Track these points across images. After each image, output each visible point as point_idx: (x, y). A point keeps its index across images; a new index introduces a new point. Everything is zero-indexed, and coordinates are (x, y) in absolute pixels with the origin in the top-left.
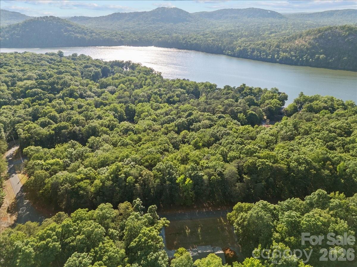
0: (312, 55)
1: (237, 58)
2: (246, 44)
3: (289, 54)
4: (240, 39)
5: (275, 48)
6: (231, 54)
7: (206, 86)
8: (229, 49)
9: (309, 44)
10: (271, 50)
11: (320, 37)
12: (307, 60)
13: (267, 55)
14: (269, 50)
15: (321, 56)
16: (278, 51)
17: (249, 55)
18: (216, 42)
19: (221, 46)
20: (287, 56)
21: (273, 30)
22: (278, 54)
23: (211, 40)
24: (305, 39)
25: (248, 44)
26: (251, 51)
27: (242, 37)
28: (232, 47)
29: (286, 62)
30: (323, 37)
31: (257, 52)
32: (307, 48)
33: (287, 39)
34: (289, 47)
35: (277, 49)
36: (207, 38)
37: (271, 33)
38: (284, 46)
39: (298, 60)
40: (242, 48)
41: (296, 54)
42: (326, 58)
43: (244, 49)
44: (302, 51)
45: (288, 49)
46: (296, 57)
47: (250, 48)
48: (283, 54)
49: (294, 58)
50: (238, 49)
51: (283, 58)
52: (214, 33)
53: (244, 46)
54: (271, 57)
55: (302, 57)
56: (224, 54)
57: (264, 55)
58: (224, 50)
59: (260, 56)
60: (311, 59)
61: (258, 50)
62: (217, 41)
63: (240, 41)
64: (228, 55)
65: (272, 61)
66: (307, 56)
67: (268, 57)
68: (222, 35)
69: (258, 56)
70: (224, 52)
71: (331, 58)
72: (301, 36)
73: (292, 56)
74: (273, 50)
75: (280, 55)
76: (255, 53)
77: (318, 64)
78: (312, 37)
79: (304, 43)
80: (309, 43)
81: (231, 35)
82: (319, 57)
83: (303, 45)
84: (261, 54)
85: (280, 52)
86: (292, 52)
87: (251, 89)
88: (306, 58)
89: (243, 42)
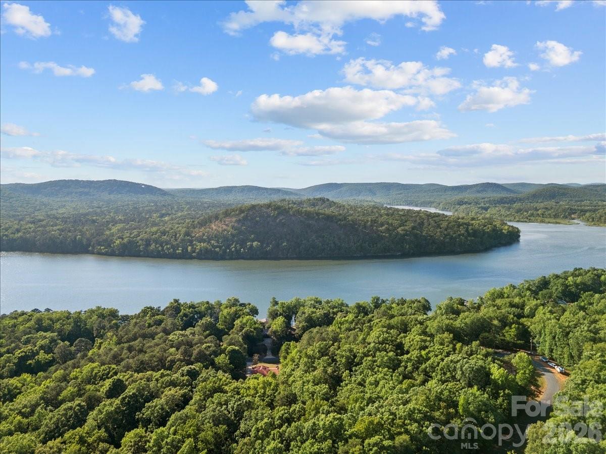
0: (243, 243)
1: (121, 257)
2: (131, 234)
3: (209, 244)
4: (113, 225)
5: (185, 237)
6: (107, 252)
7: (102, 316)
8: (99, 244)
9: (232, 229)
10: (179, 240)
11: (245, 218)
12: (237, 251)
13: (175, 248)
14: (176, 240)
15: (255, 244)
16: (191, 242)
17: (141, 251)
18: (70, 234)
19: (82, 239)
20: (207, 248)
21: (164, 212)
22: (192, 245)
23: (55, 231)
24: (225, 222)
25: (136, 233)
26: (144, 243)
27: (116, 223)
28: (106, 240)
29: (207, 256)
30: (249, 218)
31: (156, 244)
32: (231, 234)
33: (198, 222)
34: (206, 234)
35: (188, 238)
36: (44, 226)
37: (162, 216)
38: (198, 232)
39: (225, 252)
40: (126, 240)
41: (218, 243)
42: (262, 246)
43: (130, 242)
44: (226, 239)
45: (204, 237)
46: (220, 247)
47: (141, 240)
48: (200, 246)
49: (217, 249)
50: (118, 242)
51: (201, 250)
52: (57, 219)
53: (129, 237)
54: (182, 250)
55: (228, 247)
56: (92, 253)
57: (168, 249)
58: (89, 245)
59: (163, 250)
60: (242, 250)
61: (156, 241)
62: (69, 231)
63: (114, 230)
64: (100, 253)
65: (186, 257)
66: (235, 245)
67: (177, 251)
68: (75, 222)
69: (159, 251)
70: (90, 248)
71: (268, 245)
72: (217, 218)
73: (214, 246)
74: (182, 240)
75: (195, 246)
76: (153, 246)
77: (253, 255)
78: (234, 219)
79: (225, 227)
80: (233, 227)
81: (93, 220)
82: (252, 245)
83: (225, 230)
84: (163, 247)
85: (194, 242)
86: (213, 242)
87: (192, 306)
88: (235, 247)
89: (121, 230)
